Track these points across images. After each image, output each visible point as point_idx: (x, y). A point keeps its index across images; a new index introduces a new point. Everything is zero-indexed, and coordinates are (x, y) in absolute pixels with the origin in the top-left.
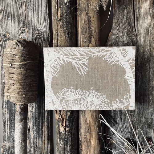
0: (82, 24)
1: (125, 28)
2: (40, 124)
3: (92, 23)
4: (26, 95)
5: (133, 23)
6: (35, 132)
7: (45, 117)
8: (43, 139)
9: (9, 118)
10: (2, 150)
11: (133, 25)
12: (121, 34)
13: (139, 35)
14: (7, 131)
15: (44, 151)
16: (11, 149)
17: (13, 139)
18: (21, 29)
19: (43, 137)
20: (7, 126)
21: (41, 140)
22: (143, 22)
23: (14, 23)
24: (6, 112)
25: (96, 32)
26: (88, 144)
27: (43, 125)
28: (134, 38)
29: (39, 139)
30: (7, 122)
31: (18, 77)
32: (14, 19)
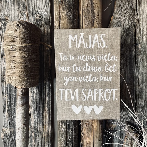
0: (84, 6)
1: (127, 12)
2: (41, 109)
3: (95, 6)
4: (28, 79)
5: (135, 7)
6: (36, 117)
7: (46, 102)
8: (44, 124)
9: (9, 104)
10: (2, 135)
11: (135, 9)
12: (123, 18)
13: (141, 19)
14: (7, 117)
15: (45, 135)
16: (12, 135)
17: (13, 124)
18: (21, 12)
19: (44, 122)
20: (7, 112)
21: (42, 125)
22: (145, 6)
23: (14, 6)
24: (7, 98)
25: (99, 15)
26: (89, 128)
27: (44, 110)
28: (136, 23)
29: (40, 124)
30: (7, 107)
31: (19, 59)
32: (14, 2)
